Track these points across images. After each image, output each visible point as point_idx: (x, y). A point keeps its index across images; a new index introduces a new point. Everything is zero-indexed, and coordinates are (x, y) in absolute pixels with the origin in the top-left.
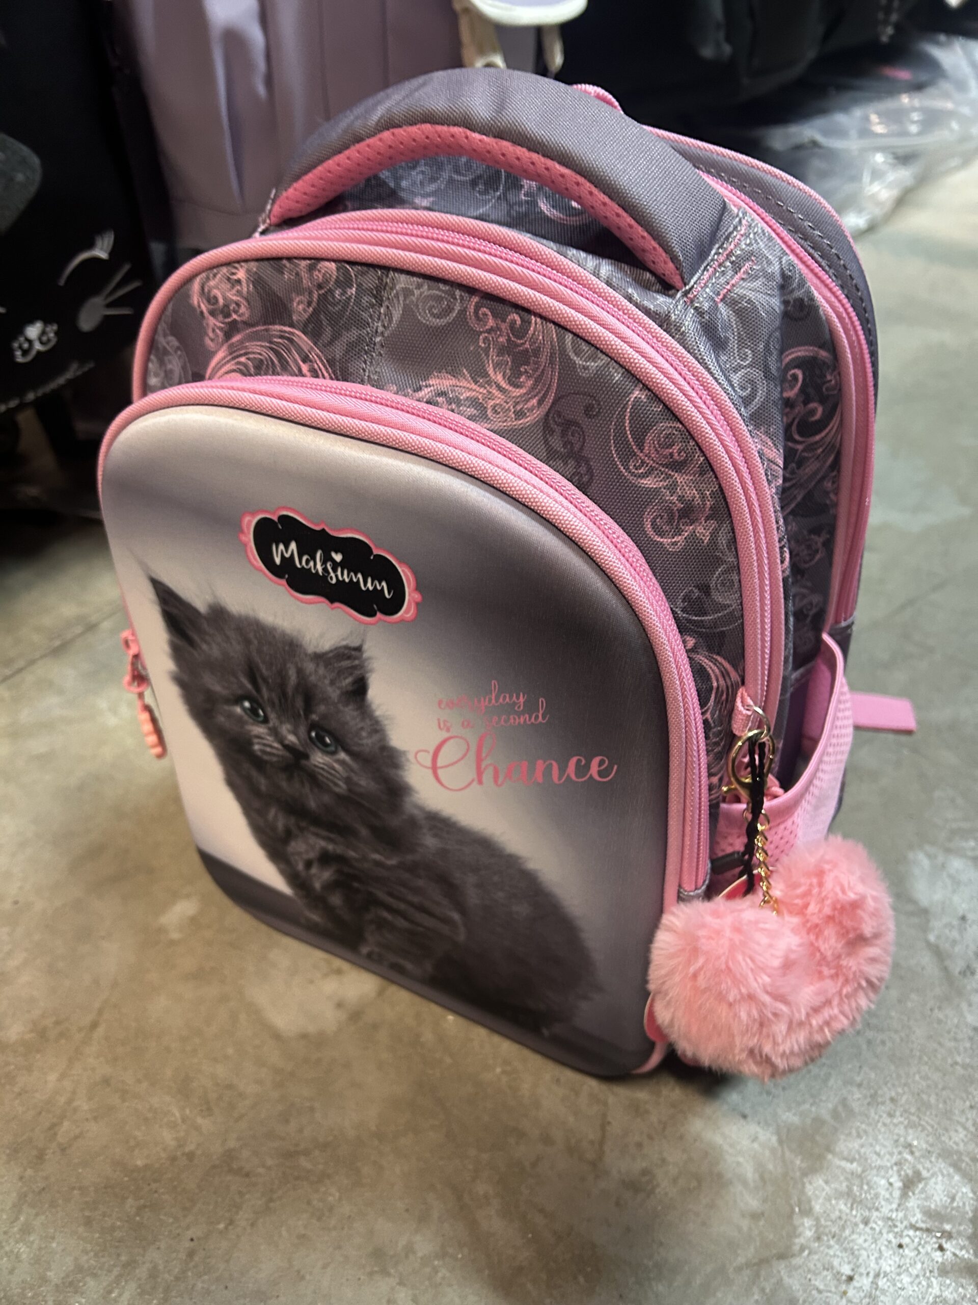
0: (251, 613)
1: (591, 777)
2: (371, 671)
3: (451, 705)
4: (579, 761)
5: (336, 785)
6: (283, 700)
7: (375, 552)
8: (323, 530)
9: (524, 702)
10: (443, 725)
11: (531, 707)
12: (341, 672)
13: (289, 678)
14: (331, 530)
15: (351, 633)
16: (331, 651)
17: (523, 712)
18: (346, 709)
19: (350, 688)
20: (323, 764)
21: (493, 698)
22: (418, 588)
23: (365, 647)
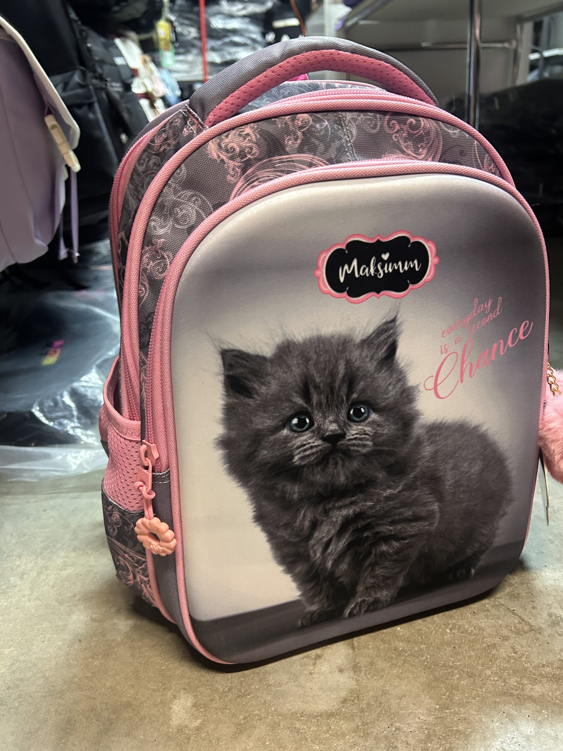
0: (315, 333)
1: (520, 339)
2: (401, 333)
3: (450, 330)
4: (515, 331)
5: (365, 446)
6: (330, 396)
7: (412, 241)
8: (378, 240)
9: (491, 305)
10: (444, 350)
11: (494, 307)
12: (379, 346)
13: (339, 373)
14: (382, 238)
15: (390, 309)
16: (374, 332)
17: (489, 314)
18: (380, 375)
19: (384, 355)
20: (357, 434)
21: (474, 311)
22: (438, 255)
23: (398, 316)
